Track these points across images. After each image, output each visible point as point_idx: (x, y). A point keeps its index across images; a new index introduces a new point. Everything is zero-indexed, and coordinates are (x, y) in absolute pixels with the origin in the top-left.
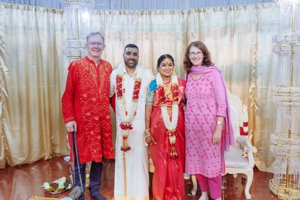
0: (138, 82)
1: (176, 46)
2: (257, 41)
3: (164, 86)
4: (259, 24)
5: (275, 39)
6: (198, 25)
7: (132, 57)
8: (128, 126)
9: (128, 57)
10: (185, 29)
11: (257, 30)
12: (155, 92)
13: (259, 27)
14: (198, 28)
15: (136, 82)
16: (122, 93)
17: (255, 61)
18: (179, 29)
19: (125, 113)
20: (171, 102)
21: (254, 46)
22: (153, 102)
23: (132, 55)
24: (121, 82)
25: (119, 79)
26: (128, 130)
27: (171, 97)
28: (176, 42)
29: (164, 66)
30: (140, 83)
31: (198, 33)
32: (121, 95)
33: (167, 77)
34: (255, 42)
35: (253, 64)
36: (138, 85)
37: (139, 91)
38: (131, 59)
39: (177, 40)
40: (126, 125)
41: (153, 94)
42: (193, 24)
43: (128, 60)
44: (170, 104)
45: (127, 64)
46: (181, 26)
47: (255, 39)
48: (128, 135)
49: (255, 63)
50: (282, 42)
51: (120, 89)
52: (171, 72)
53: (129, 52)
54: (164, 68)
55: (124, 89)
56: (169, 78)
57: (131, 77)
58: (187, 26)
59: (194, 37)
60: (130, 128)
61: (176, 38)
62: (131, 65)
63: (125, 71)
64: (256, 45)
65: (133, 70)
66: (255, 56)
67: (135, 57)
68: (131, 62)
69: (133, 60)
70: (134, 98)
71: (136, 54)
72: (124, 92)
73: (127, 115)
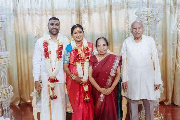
0: (60, 45)
1: (72, 19)
2: (128, 15)
3: (78, 48)
4: (129, 3)
5: (137, 14)
6: (87, 3)
7: (55, 27)
8: (55, 79)
9: (52, 27)
10: (78, 6)
11: (128, 7)
12: (70, 53)
13: (129, 5)
14: (87, 6)
15: (59, 45)
16: (48, 54)
17: (127, 29)
18: (74, 6)
19: (52, 70)
20: (84, 59)
21: (126, 18)
22: (70, 61)
23: (55, 25)
24: (47, 46)
25: (46, 44)
26: (54, 83)
27: (83, 56)
28: (71, 16)
29: (75, 33)
30: (62, 46)
31: (87, 10)
32: (49, 56)
33: (79, 41)
34: (127, 15)
35: (126, 30)
36: (61, 48)
37: (61, 52)
38: (54, 28)
39: (73, 15)
40: (54, 79)
41: (69, 54)
42: (83, 3)
43: (52, 29)
44: (83, 62)
45: (51, 32)
46: (74, 4)
47: (126, 14)
48: (55, 87)
49: (127, 30)
50: (141, 15)
51: (47, 52)
52: (81, 38)
53: (53, 23)
54: (75, 35)
55: (50, 52)
56: (80, 42)
57: (55, 42)
58: (79, 4)
59: (85, 12)
60: (57, 81)
61: (72, 13)
62: (55, 33)
63: (50, 38)
64: (128, 18)
65: (56, 37)
66: (127, 25)
67: (57, 27)
68: (54, 30)
69: (56, 29)
70: (58, 58)
71: (57, 25)
72: (50, 54)
73: (53, 71)
